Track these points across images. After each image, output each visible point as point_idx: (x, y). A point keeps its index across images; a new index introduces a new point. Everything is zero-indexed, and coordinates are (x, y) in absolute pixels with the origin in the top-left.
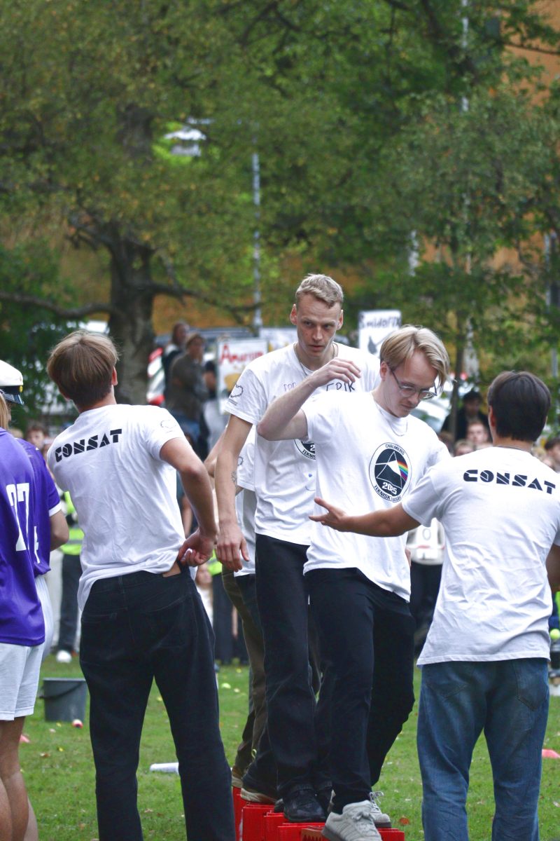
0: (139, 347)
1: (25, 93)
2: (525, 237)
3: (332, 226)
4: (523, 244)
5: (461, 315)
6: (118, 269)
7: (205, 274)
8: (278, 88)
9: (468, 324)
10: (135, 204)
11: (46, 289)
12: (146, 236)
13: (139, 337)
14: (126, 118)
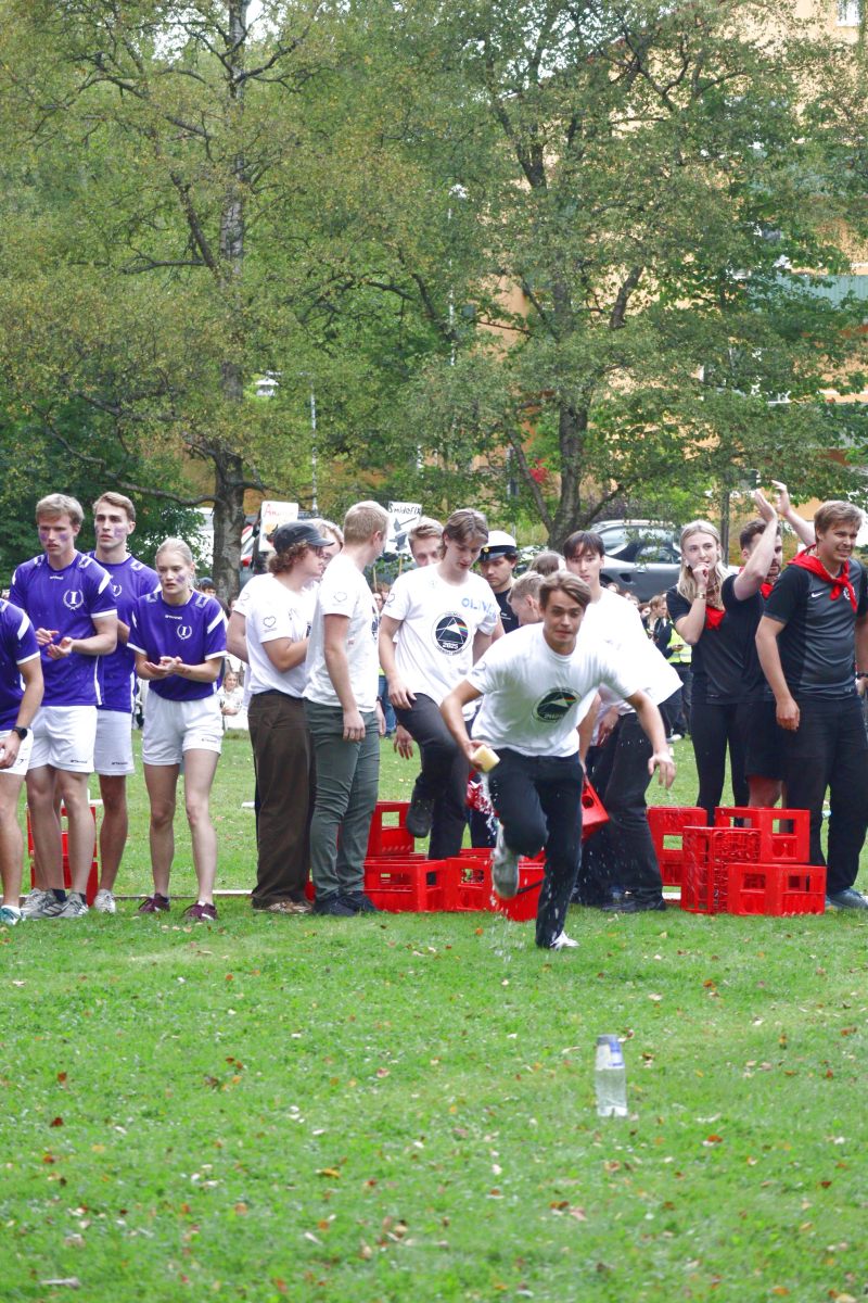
0: (234, 524)
1: (155, 356)
2: (492, 449)
4: (491, 454)
6: (220, 472)
8: (327, 351)
10: (231, 428)
11: (172, 486)
12: (237, 450)
13: (234, 518)
14: (224, 371)
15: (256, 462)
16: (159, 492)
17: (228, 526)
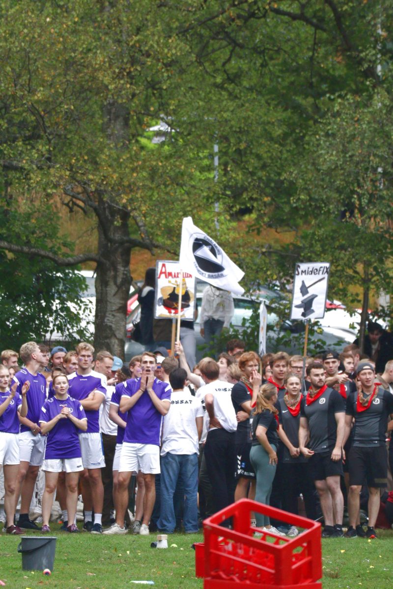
0: (119, 287)
3: (267, 196)
5: (367, 264)
6: (104, 226)
7: (168, 231)
8: (227, 91)
11: (48, 243)
13: (119, 280)
15: (143, 215)
16: (33, 250)
17: (112, 289)
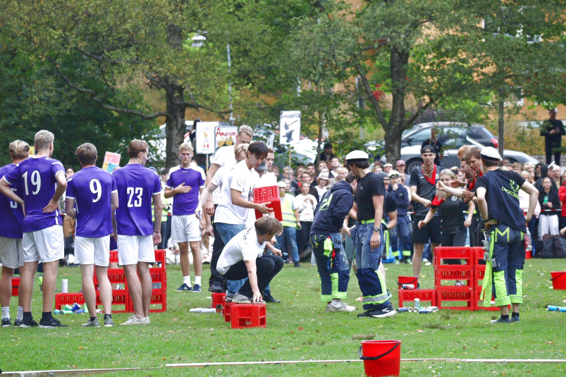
0: (179, 130)
1: (125, 22)
2: (347, 78)
3: (263, 75)
4: (346, 81)
5: (321, 113)
6: (169, 97)
7: (207, 98)
8: (237, 16)
9: (323, 117)
10: (175, 68)
11: (138, 106)
12: (180, 82)
13: (179, 127)
14: (170, 31)
15: (193, 90)
16: (129, 111)
17: (175, 132)
